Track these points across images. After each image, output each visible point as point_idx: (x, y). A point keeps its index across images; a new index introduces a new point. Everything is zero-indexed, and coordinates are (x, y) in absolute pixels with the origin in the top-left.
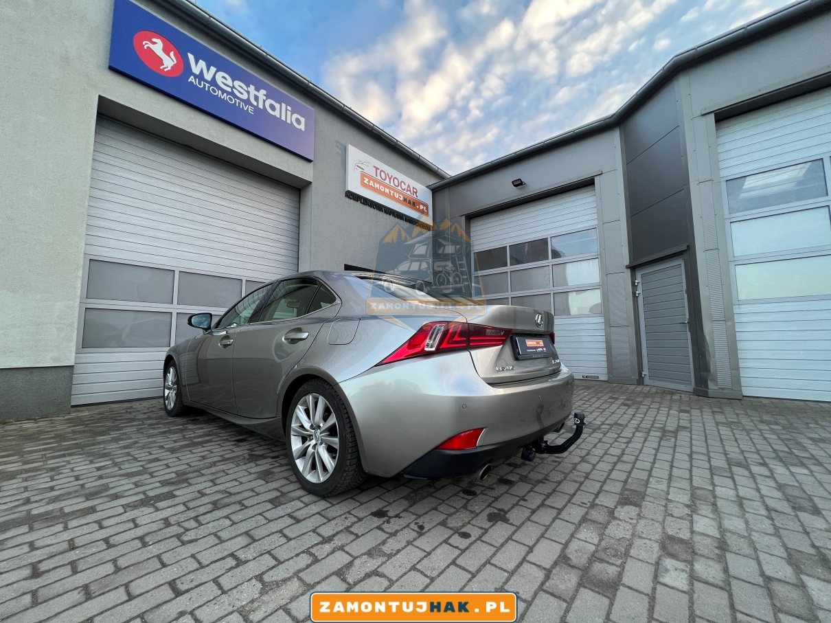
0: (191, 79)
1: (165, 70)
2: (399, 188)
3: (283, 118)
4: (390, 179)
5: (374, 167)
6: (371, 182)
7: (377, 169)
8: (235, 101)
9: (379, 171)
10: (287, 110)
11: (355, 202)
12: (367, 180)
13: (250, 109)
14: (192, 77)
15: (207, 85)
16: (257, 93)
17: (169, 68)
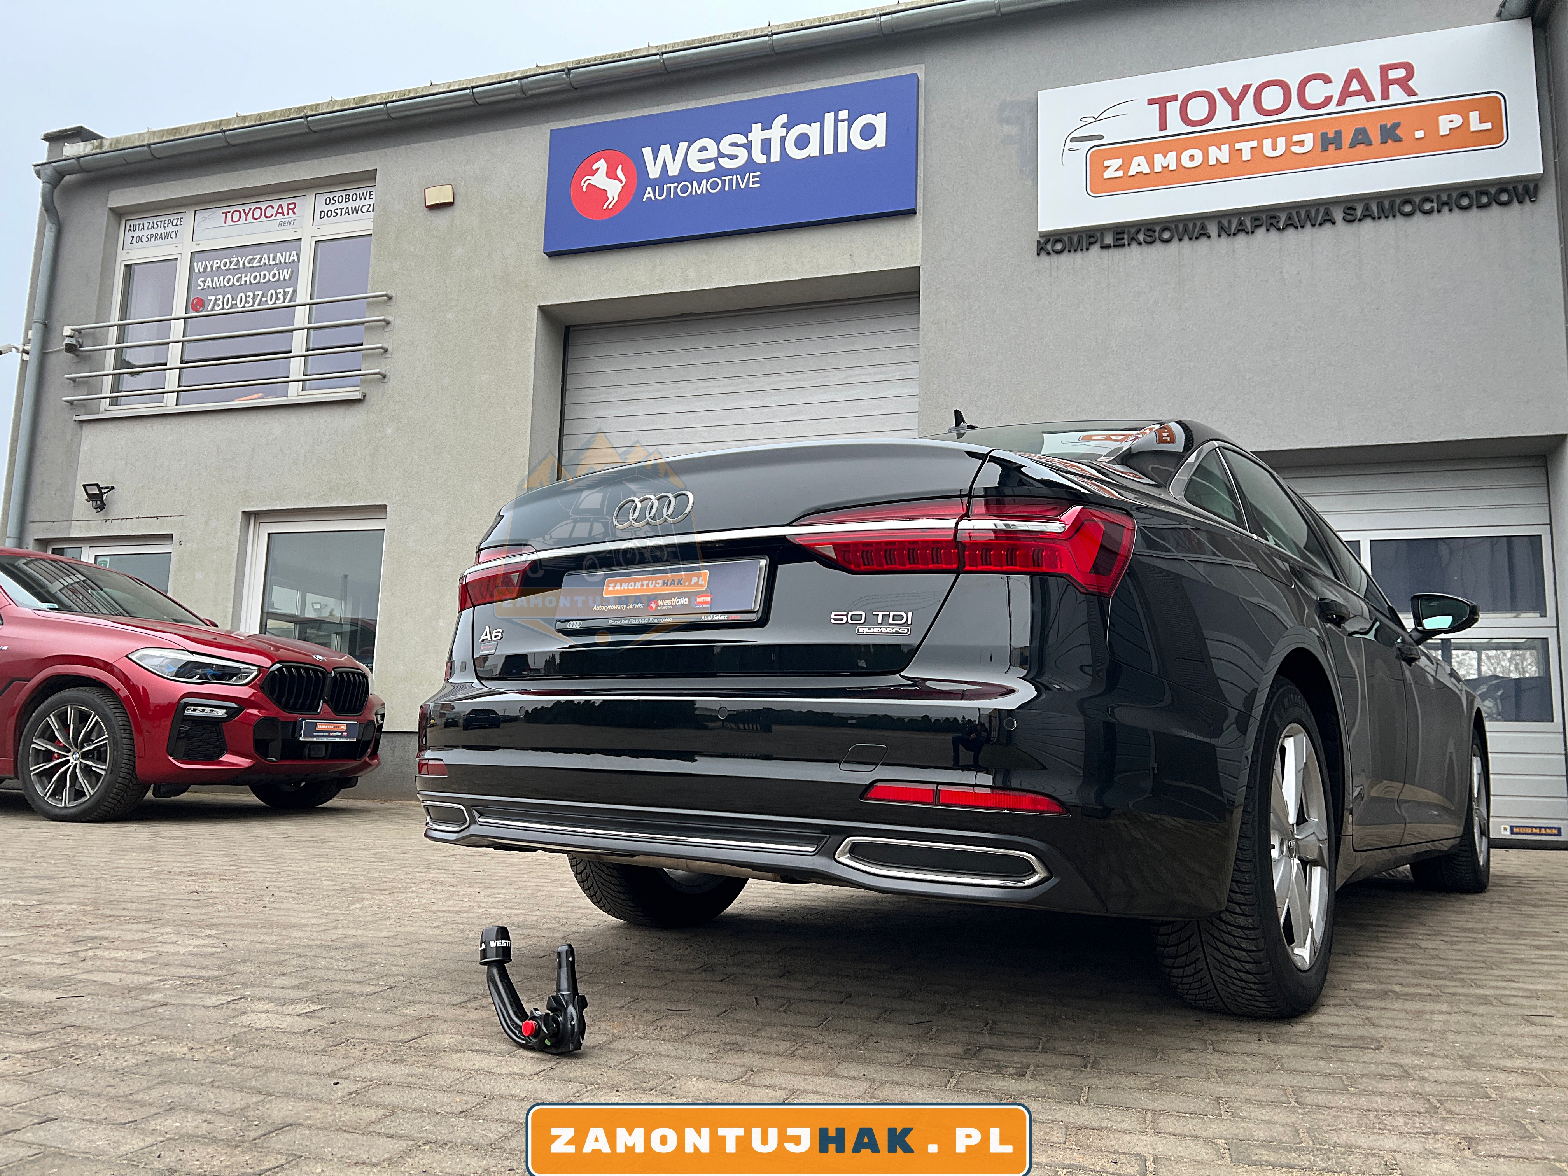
0: (649, 194)
1: (610, 207)
2: (1295, 110)
3: (828, 150)
4: (1235, 105)
5: (1151, 102)
6: (1142, 159)
7: (1162, 103)
8: (724, 182)
9: (1173, 109)
10: (837, 121)
11: (1079, 255)
12: (1119, 162)
13: (751, 180)
14: (649, 189)
15: (672, 185)
16: (766, 134)
17: (616, 199)
